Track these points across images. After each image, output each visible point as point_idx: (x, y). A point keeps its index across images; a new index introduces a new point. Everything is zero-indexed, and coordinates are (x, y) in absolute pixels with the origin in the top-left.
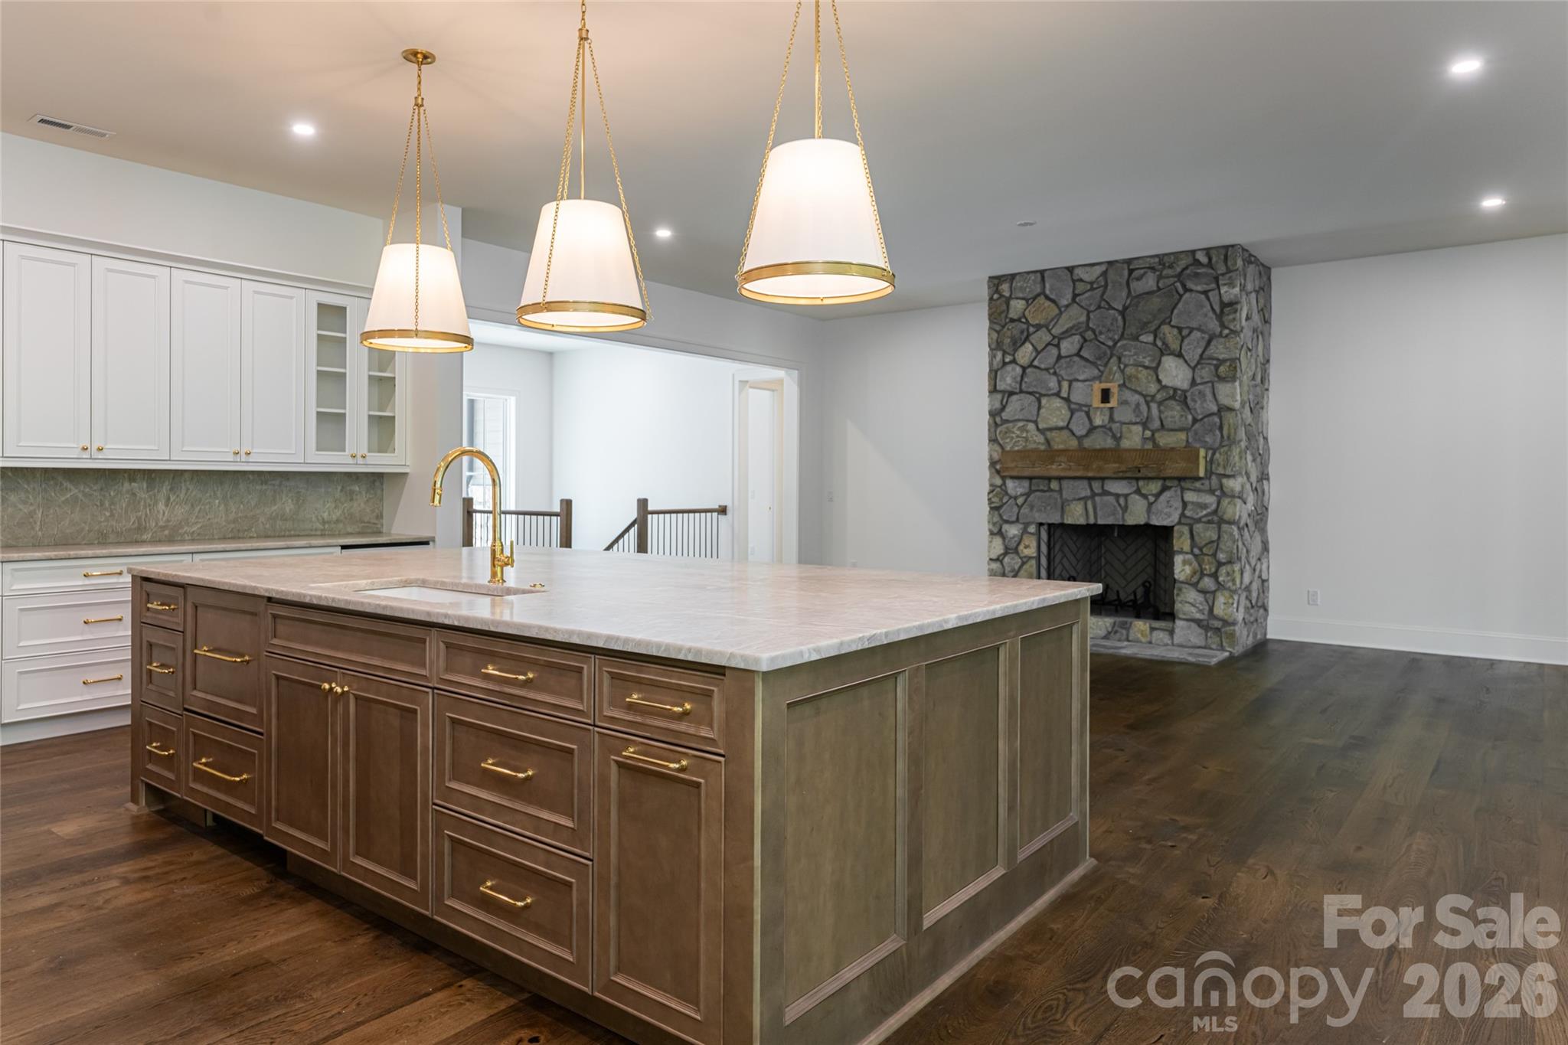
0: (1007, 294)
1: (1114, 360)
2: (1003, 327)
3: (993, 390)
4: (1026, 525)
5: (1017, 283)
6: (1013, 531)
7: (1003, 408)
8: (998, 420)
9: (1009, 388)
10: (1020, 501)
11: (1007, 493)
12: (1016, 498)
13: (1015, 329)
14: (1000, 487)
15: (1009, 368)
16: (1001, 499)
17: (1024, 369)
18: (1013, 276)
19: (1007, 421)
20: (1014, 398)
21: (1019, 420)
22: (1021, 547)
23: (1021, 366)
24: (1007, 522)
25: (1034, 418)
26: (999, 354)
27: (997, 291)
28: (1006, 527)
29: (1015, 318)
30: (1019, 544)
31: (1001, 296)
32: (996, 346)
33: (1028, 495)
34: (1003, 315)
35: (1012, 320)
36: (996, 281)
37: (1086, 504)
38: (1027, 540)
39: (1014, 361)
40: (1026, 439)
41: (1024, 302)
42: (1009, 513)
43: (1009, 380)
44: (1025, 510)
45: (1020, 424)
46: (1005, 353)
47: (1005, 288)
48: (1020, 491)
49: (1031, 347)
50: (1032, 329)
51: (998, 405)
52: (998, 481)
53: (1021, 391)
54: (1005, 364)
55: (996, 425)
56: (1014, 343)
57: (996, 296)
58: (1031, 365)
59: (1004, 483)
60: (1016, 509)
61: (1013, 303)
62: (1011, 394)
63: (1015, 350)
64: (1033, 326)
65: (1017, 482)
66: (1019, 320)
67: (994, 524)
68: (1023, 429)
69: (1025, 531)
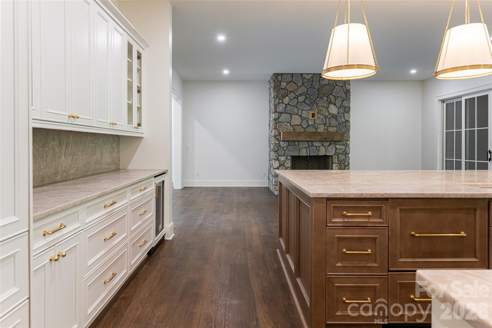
0: (280, 80)
1: (315, 104)
2: (279, 91)
3: (276, 112)
4: (287, 156)
5: (284, 77)
6: (282, 158)
7: (279, 118)
8: (277, 122)
9: (281, 111)
10: (285, 149)
11: (280, 146)
12: (283, 148)
13: (283, 92)
14: (278, 144)
15: (281, 104)
16: (278, 148)
17: (286, 105)
18: (282, 74)
19: (281, 122)
20: (283, 114)
21: (284, 122)
22: (285, 164)
23: (285, 104)
24: (280, 156)
25: (290, 122)
26: (278, 100)
27: (276, 78)
28: (280, 157)
29: (283, 88)
30: (285, 163)
31: (278, 80)
32: (276, 97)
33: (287, 147)
34: (279, 87)
35: (282, 89)
36: (276, 75)
37: (307, 149)
38: (287, 162)
39: (283, 102)
40: (287, 128)
41: (286, 83)
42: (281, 152)
43: (281, 108)
44: (287, 152)
45: (285, 123)
46: (279, 99)
47: (280, 77)
48: (285, 145)
49: (288, 98)
50: (289, 92)
51: (277, 117)
52: (277, 142)
53: (285, 113)
54: (279, 103)
55: (276, 123)
56: (283, 97)
57: (276, 80)
58: (288, 104)
59: (279, 143)
60: (283, 151)
61: (282, 83)
62: (282, 113)
63: (283, 99)
64: (289, 91)
65: (284, 142)
66: (284, 89)
67: (276, 157)
68: (286, 125)
69: (287, 158)
